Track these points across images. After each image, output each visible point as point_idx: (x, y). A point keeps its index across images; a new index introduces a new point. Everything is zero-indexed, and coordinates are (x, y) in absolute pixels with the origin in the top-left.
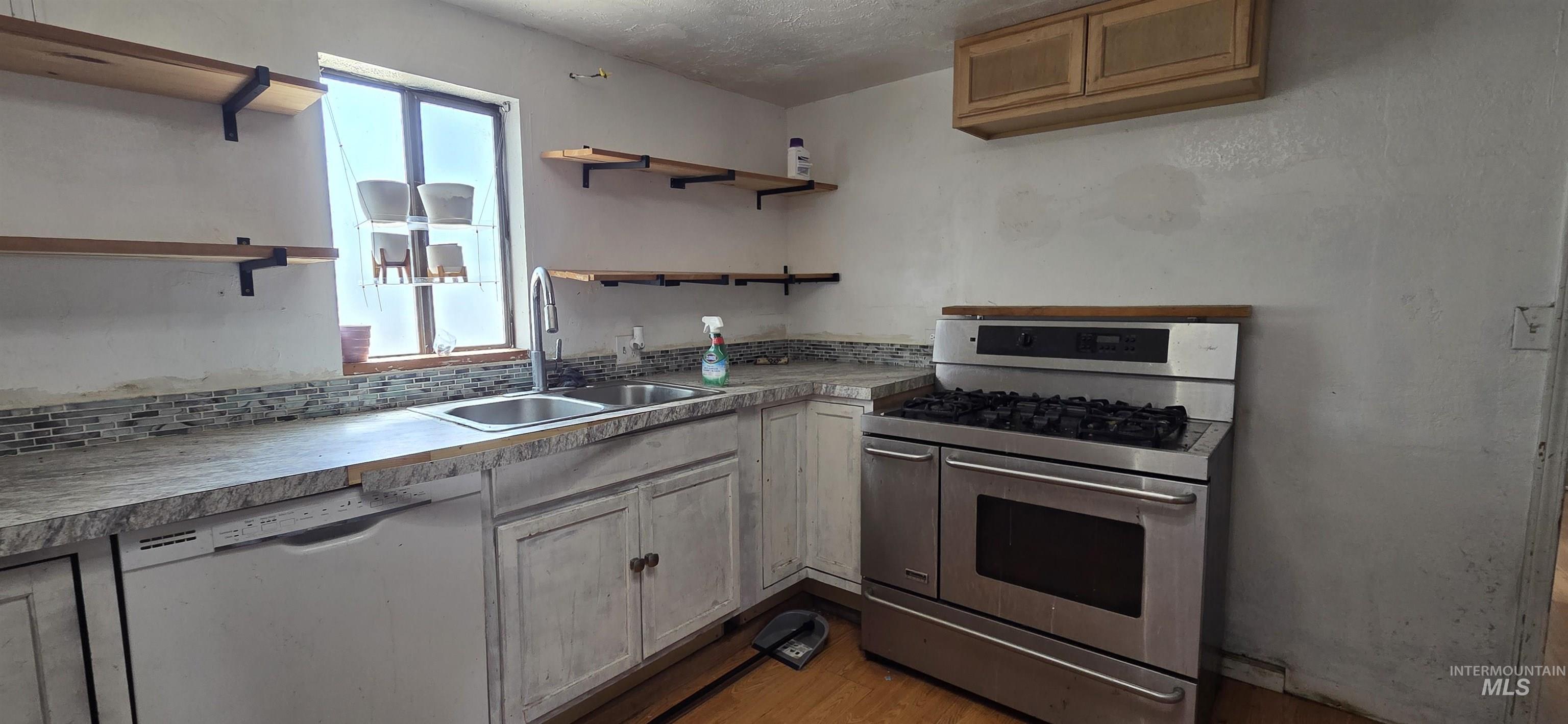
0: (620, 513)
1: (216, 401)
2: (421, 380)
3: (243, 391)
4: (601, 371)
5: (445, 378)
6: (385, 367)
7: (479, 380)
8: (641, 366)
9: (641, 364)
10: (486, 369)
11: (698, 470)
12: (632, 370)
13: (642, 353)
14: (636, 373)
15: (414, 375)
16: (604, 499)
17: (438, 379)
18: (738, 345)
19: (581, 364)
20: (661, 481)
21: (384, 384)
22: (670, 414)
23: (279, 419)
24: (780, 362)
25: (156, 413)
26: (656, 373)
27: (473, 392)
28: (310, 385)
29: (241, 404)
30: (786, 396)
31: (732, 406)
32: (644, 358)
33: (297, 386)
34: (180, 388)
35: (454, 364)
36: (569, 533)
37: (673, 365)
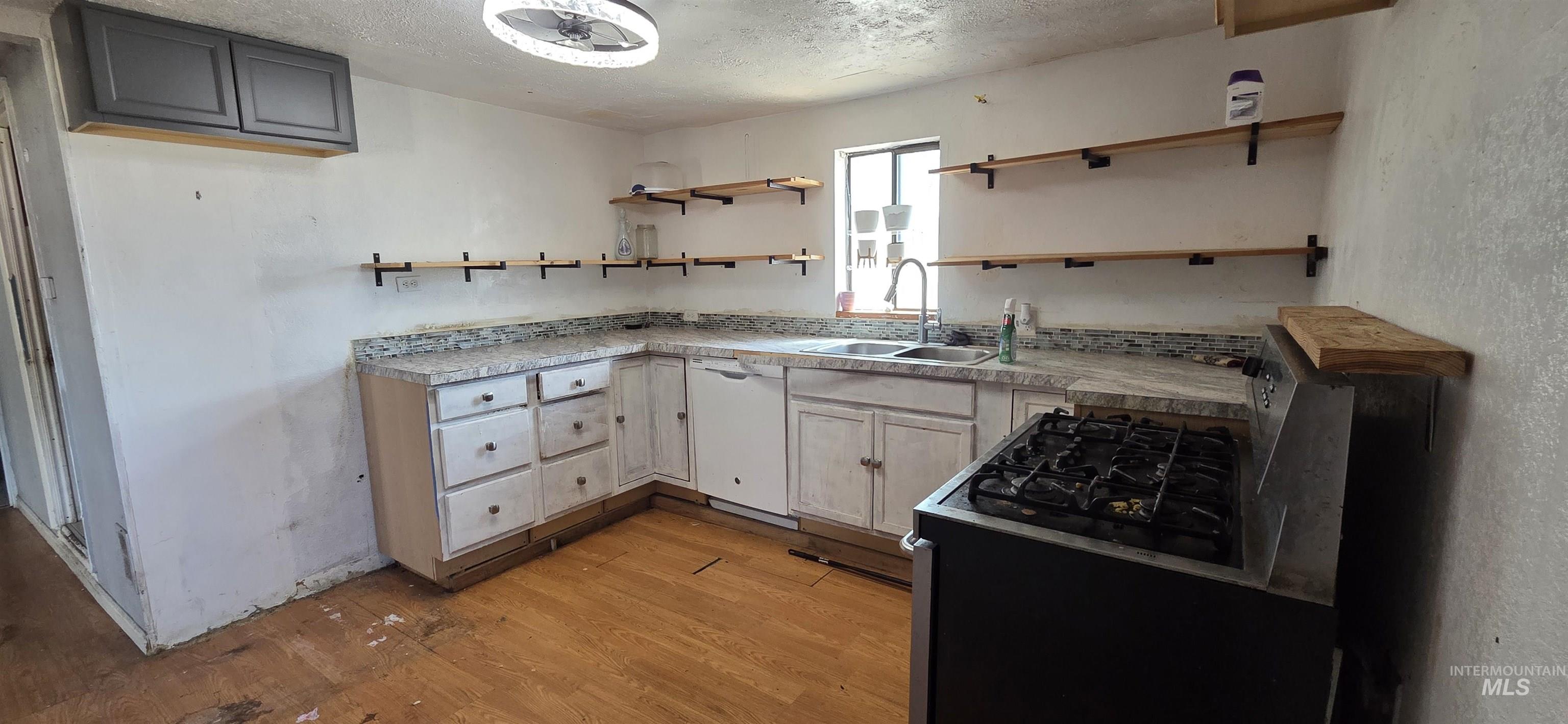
0: (860, 423)
1: (792, 322)
2: (868, 325)
3: (800, 319)
4: (993, 338)
5: (881, 326)
6: (853, 315)
7: (900, 330)
8: (1037, 340)
9: (1035, 338)
10: (904, 323)
11: (928, 418)
12: (1025, 342)
13: (1037, 328)
14: (1029, 345)
15: (865, 322)
16: (848, 409)
17: (877, 326)
18: (1188, 335)
19: (975, 330)
20: (892, 414)
21: (851, 324)
22: (893, 367)
23: (810, 334)
24: (1217, 363)
25: (775, 324)
26: (1054, 348)
27: (896, 337)
28: (822, 320)
29: (798, 324)
30: (1030, 382)
31: (955, 374)
32: (1040, 333)
33: (818, 319)
34: (784, 315)
35: (888, 318)
36: (827, 421)
37: (1076, 344)
